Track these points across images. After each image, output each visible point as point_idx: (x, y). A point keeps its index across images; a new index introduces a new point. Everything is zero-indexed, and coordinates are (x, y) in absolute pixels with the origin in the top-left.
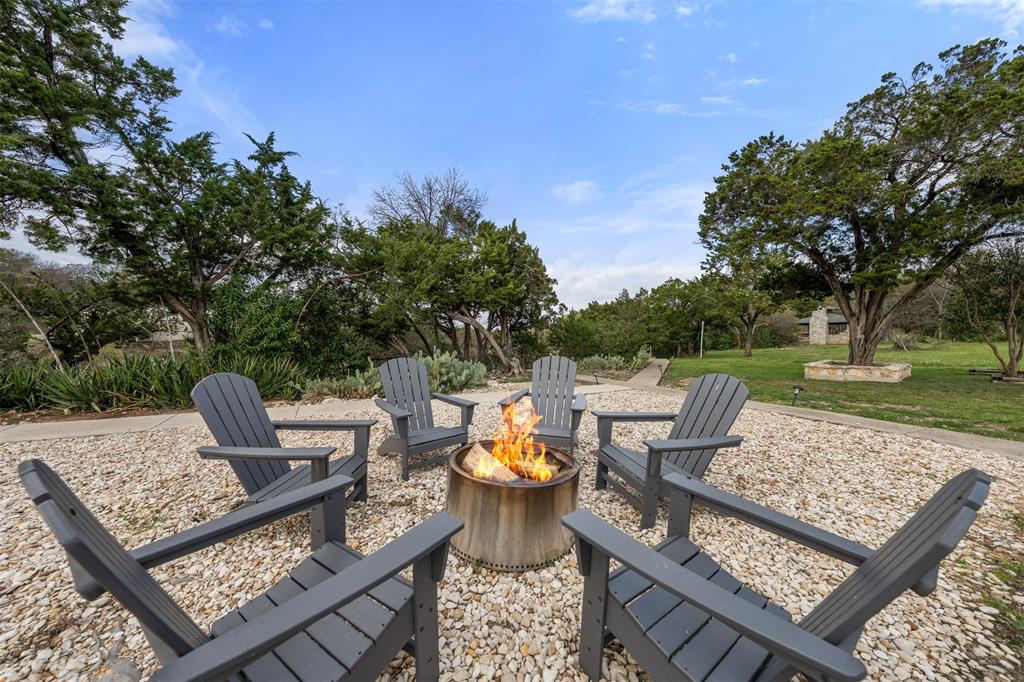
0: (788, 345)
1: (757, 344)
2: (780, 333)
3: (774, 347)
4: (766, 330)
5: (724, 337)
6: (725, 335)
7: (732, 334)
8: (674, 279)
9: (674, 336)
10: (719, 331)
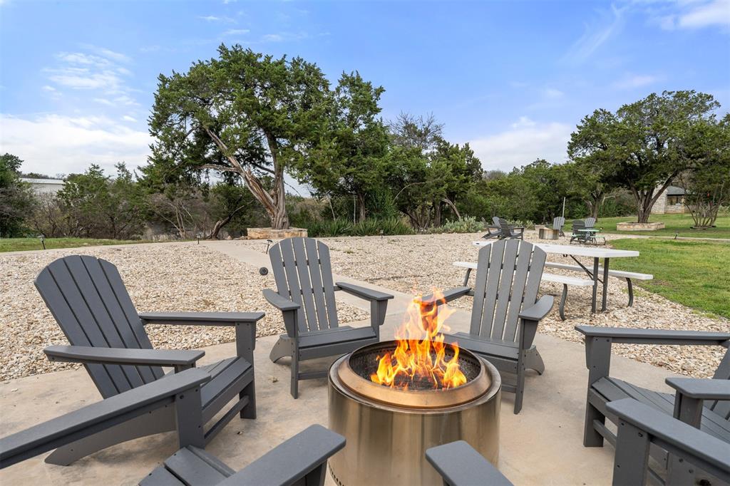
0: (630, 214)
1: (606, 214)
2: (625, 204)
3: (619, 216)
4: (614, 201)
5: (579, 208)
6: (580, 206)
7: (586, 205)
8: (541, 160)
9: (542, 207)
10: (575, 203)
